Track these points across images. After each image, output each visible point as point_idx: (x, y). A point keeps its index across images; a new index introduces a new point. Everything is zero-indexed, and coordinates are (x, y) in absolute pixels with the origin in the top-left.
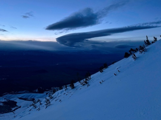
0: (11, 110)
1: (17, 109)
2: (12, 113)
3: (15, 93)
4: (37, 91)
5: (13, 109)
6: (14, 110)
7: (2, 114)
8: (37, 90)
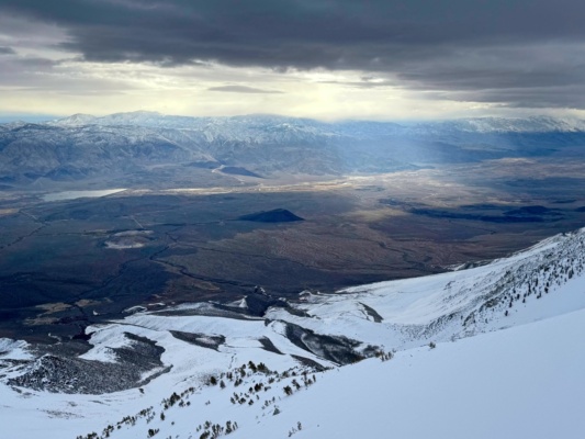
0: (138, 378)
1: (157, 375)
2: (137, 390)
3: (170, 309)
4: (242, 306)
5: (145, 376)
6: (148, 381)
7: (109, 392)
8: (243, 301)
